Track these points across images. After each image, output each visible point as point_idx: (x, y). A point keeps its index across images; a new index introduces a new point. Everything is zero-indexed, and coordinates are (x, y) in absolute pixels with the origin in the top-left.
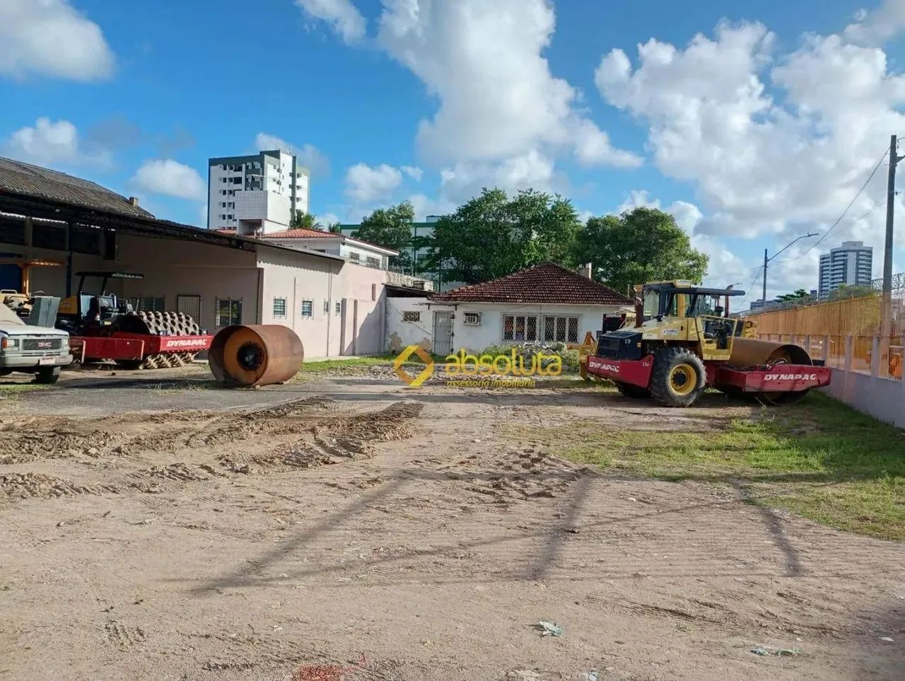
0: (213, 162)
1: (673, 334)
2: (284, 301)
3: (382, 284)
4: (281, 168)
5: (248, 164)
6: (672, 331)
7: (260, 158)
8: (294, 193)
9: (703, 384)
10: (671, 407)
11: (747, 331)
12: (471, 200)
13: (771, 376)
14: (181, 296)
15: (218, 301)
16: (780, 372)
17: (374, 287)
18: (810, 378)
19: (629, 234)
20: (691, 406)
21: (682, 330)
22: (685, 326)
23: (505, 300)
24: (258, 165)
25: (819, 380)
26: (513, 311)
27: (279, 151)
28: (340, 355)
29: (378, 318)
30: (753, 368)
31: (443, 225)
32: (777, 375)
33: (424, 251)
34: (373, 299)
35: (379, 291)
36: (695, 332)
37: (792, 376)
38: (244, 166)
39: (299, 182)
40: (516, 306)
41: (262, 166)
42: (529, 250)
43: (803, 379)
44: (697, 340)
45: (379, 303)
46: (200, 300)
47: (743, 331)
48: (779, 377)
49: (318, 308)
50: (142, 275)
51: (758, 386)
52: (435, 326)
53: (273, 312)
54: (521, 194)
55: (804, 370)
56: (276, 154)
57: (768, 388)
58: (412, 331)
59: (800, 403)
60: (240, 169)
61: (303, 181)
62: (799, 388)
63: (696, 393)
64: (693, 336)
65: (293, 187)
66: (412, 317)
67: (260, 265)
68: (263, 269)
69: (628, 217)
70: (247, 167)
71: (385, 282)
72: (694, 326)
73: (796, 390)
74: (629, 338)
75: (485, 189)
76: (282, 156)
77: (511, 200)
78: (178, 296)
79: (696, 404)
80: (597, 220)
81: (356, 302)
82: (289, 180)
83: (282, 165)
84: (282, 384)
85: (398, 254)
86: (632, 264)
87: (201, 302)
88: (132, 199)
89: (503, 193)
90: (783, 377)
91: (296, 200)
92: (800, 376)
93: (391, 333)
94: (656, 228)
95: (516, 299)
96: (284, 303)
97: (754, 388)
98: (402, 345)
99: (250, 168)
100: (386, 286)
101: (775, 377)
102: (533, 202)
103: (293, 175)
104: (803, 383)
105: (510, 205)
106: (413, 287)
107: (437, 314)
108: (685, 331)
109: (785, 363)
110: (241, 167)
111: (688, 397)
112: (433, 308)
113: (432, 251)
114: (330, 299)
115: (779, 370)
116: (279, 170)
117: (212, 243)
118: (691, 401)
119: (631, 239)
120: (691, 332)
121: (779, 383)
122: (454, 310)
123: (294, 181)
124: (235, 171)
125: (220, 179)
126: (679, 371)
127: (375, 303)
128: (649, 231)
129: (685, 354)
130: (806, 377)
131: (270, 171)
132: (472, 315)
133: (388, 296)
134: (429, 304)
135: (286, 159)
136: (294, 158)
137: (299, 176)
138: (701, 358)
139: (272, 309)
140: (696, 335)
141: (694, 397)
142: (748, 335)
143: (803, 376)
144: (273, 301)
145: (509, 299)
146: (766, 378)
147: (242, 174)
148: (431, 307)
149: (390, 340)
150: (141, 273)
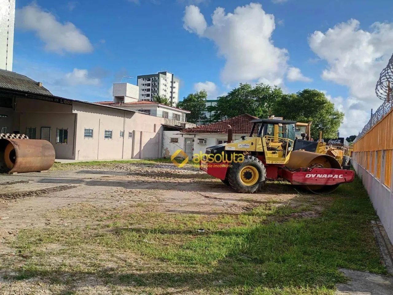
0: (139, 77)
1: (246, 147)
2: (92, 130)
3: (161, 124)
4: (167, 79)
5: (153, 78)
6: (245, 145)
7: (158, 75)
8: (172, 90)
9: (263, 179)
10: (241, 193)
11: (320, 148)
12: (234, 89)
13: (310, 175)
14: (43, 127)
15: (58, 130)
16: (317, 172)
17: (155, 125)
18: (339, 177)
19: (300, 102)
20: (255, 193)
21: (252, 144)
22: (254, 142)
23: (217, 132)
24: (157, 78)
25: (345, 179)
26: (222, 138)
27: (166, 72)
28: (132, 158)
29: (157, 141)
30: (298, 170)
31: (222, 101)
32: (315, 175)
33: (213, 113)
34: (155, 131)
35: (158, 128)
36: (261, 146)
37: (326, 175)
38: (151, 79)
39: (174, 85)
40: (222, 136)
41: (159, 78)
42: (258, 112)
43: (334, 177)
44: (262, 151)
45: (158, 133)
46: (50, 129)
47: (317, 148)
48: (316, 176)
49: (116, 134)
50: (7, 116)
51: (301, 181)
52: (185, 145)
53: (84, 136)
54: (257, 85)
55: (334, 172)
56: (165, 73)
57: (308, 183)
58: (174, 147)
59: (333, 193)
60: (150, 80)
61: (176, 85)
62: (331, 183)
63: (258, 184)
64: (259, 149)
65: (172, 87)
66: (174, 141)
67: (75, 112)
68: (77, 114)
69: (300, 94)
70: (152, 79)
71: (163, 124)
72: (260, 142)
73: (329, 184)
74: (215, 149)
75: (241, 84)
76: (167, 74)
77: (253, 89)
78: (41, 127)
79: (258, 192)
80: (286, 96)
81: (141, 132)
82: (170, 84)
83: (167, 78)
84: (40, 172)
85: (190, 113)
86: (301, 117)
87: (51, 131)
88: (39, 83)
89: (250, 85)
90: (319, 176)
91: (173, 93)
92: (332, 176)
93: (165, 148)
94: (314, 99)
95: (222, 132)
96: (92, 132)
97: (298, 182)
98: (170, 154)
99: (154, 79)
100: (163, 125)
101: (313, 176)
102: (263, 90)
103: (172, 82)
104: (334, 180)
105: (252, 91)
106: (180, 126)
107: (186, 139)
108: (254, 145)
109: (322, 167)
110: (150, 79)
111: (253, 187)
112: (185, 136)
113: (217, 112)
114: (124, 131)
115: (317, 171)
116: (166, 80)
117: (45, 100)
118: (255, 190)
119: (301, 105)
120: (258, 147)
121: (316, 180)
122: (194, 137)
123: (172, 85)
124: (148, 81)
125: (142, 84)
126: (248, 170)
127: (155, 134)
128: (311, 101)
129: (251, 160)
130: (336, 176)
131: (162, 81)
132: (201, 140)
133: (164, 130)
134: (182, 134)
135: (169, 75)
136: (173, 75)
137: (174, 82)
138: (264, 162)
139: (84, 134)
140: (262, 148)
141: (257, 187)
142: (320, 151)
143: (334, 176)
144: (84, 130)
145: (219, 131)
146: (307, 176)
147: (150, 82)
148: (183, 135)
149: (164, 152)
150: (7, 115)
